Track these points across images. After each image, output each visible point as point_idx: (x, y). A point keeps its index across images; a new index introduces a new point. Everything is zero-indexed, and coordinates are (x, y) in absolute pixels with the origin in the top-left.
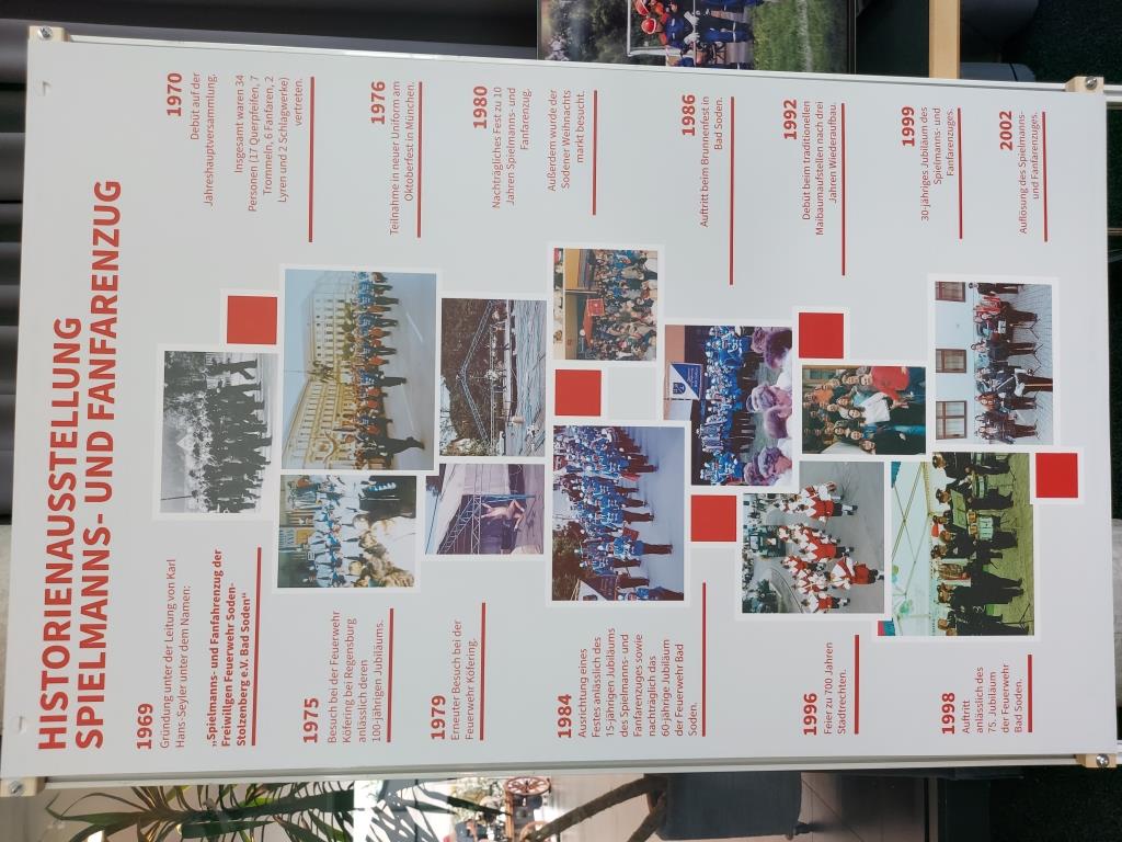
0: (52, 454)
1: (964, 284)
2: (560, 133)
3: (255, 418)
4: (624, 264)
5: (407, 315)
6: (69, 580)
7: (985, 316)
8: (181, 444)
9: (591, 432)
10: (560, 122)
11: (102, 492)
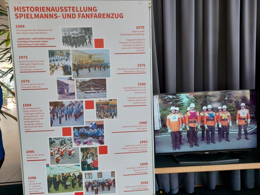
0: (71, 7)
1: (115, 176)
2: (138, 99)
3: (81, 45)
4: (114, 112)
5: (102, 72)
6: (47, 11)
7: (109, 181)
8: (75, 31)
9: (82, 108)
10: (140, 99)
11: (64, 17)
